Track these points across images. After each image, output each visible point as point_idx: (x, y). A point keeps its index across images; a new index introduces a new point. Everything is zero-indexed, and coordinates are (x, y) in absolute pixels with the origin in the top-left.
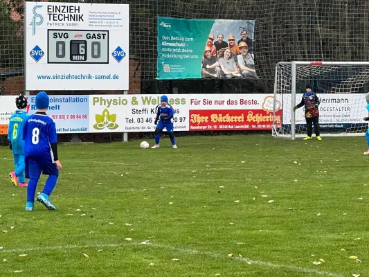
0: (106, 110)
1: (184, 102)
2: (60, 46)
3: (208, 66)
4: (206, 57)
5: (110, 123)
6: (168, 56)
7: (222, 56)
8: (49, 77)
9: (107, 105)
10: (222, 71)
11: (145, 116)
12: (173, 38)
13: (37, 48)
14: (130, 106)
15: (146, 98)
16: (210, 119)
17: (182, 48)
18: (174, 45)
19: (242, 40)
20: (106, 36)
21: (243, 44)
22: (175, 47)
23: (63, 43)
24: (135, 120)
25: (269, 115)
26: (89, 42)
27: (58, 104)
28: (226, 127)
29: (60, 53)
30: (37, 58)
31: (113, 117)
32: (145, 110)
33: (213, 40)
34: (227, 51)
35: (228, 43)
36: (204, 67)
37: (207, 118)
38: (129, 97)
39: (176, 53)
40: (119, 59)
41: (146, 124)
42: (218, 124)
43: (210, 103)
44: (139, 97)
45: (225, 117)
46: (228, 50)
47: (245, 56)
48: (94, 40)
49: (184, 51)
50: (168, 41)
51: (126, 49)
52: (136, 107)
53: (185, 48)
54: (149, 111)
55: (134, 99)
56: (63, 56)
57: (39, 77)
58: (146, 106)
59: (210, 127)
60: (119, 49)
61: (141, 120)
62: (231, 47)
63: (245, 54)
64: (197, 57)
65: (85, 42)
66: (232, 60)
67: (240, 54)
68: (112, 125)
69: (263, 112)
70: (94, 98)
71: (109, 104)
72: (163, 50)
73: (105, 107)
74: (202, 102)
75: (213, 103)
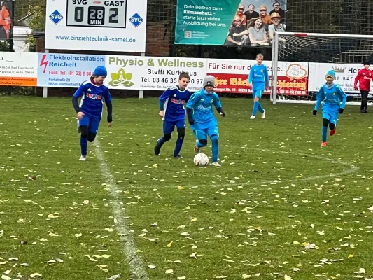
0: (122, 69)
1: (201, 65)
2: (79, 11)
3: (235, 35)
4: (234, 25)
5: (125, 80)
6: (191, 23)
7: (253, 25)
8: (67, 38)
9: (123, 64)
10: (248, 40)
11: (161, 77)
12: (197, 7)
13: (56, 13)
14: (146, 67)
15: (163, 60)
16: (228, 82)
17: (208, 16)
18: (198, 13)
19: (274, 11)
20: (124, 4)
21: (275, 15)
22: (199, 16)
23: (82, 9)
24: (151, 80)
25: (293, 81)
26: (107, 8)
27: (75, 61)
28: (246, 90)
29: (79, 17)
30: (56, 21)
31: (129, 76)
32: (161, 72)
33: (243, 10)
34: (258, 21)
35: (260, 13)
36: (231, 35)
37: (226, 81)
38: (145, 59)
39: (201, 21)
40: (136, 24)
41: (161, 84)
42: (237, 87)
43: (230, 67)
44: (155, 59)
45: (244, 81)
46: (260, 20)
47: (276, 26)
48: (112, 7)
49: (210, 19)
50: (191, 10)
51: (144, 15)
52: (151, 68)
53: (212, 17)
54: (165, 72)
55: (150, 61)
56: (81, 20)
57: (57, 38)
58: (163, 67)
59: (228, 90)
60: (136, 16)
61: (157, 80)
62: (263, 17)
63: (276, 24)
64: (224, 25)
65: (103, 9)
66: (263, 29)
67: (272, 23)
68: (127, 83)
69: (286, 79)
70: (110, 58)
71: (125, 64)
72: (185, 17)
73: (121, 67)
74: (220, 67)
75: (233, 67)
